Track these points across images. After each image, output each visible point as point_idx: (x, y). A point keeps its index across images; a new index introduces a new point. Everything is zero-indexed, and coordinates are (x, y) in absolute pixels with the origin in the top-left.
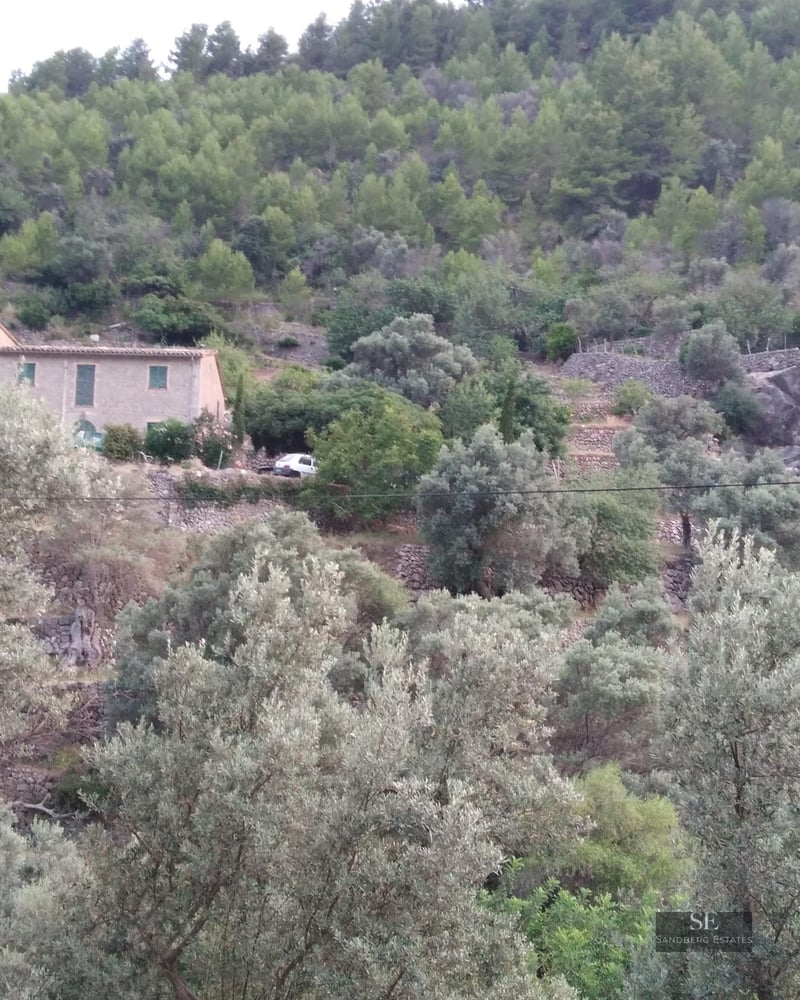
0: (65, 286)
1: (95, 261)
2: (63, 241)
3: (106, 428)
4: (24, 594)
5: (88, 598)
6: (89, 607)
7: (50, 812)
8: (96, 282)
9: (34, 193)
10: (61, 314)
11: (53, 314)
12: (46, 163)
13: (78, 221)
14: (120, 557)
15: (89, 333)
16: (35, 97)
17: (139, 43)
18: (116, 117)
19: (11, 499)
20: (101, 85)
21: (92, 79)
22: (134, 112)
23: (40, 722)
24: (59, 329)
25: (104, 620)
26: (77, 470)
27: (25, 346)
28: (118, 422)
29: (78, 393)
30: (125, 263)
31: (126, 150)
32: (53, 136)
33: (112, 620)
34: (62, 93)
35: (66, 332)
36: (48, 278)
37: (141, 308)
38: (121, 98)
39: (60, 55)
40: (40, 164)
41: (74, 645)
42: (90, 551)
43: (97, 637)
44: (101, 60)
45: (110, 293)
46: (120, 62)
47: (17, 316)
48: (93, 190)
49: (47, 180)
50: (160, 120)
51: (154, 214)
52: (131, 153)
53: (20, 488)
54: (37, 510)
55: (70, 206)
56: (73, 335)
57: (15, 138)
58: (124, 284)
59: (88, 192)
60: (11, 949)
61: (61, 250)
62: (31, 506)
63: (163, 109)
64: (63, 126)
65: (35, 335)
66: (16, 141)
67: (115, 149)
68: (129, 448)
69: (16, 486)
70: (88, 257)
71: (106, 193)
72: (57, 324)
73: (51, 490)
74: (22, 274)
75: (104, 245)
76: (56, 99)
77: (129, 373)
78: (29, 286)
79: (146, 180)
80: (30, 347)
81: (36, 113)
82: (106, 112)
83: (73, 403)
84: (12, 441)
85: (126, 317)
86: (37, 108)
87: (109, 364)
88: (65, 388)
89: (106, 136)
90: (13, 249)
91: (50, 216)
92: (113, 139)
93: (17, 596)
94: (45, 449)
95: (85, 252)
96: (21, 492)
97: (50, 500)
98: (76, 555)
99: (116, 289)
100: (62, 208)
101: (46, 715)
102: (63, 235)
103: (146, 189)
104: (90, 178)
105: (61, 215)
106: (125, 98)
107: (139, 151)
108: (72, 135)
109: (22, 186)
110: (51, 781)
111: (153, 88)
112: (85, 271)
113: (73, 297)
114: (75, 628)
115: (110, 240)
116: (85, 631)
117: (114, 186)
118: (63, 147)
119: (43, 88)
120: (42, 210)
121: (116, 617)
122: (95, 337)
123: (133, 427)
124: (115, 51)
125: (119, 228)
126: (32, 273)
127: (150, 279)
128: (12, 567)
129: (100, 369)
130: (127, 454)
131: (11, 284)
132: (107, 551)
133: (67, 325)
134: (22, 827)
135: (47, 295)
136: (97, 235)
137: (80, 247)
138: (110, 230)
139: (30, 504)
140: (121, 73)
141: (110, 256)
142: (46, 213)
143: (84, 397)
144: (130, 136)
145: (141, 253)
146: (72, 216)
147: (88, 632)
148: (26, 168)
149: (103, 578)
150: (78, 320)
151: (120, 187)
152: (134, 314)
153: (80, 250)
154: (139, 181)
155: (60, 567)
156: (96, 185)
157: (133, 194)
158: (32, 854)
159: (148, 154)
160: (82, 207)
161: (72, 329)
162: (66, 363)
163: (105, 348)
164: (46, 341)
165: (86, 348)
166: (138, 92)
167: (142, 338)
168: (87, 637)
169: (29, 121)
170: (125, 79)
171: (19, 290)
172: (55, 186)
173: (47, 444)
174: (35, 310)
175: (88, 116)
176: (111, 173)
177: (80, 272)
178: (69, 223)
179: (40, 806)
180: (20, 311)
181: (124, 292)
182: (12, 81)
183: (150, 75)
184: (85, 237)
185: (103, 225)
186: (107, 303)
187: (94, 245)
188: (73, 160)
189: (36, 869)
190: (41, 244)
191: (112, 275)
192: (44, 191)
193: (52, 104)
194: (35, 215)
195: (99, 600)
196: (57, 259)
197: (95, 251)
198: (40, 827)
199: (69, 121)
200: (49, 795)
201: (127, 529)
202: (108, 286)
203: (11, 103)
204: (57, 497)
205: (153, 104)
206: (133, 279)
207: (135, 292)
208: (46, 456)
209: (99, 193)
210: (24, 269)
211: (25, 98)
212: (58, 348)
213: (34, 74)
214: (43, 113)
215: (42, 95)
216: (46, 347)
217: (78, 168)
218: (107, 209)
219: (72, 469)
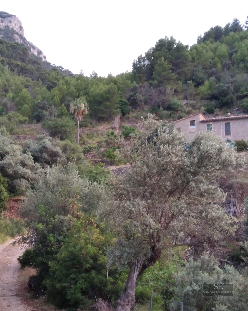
0: (219, 99)
1: (227, 90)
2: (217, 85)
3: (236, 142)
4: (218, 195)
5: (234, 195)
6: (235, 198)
7: (229, 262)
8: (228, 97)
9: (207, 72)
10: (218, 108)
11: (216, 108)
12: (210, 63)
13: (221, 78)
14: (243, 182)
15: (227, 113)
16: (205, 43)
17: (236, 20)
18: (231, 45)
19: (212, 166)
20: (225, 36)
21: (222, 35)
22: (236, 42)
23: (227, 234)
24: (218, 113)
25: (240, 201)
26: (231, 156)
27: (208, 119)
28: (239, 139)
29: (226, 131)
30: (237, 89)
31: (234, 54)
32: (211, 54)
33: (243, 201)
34: (214, 40)
35: (221, 113)
36: (213, 97)
37: (243, 103)
38: (232, 39)
39: (212, 29)
40: (208, 63)
41: (232, 210)
42: (234, 180)
43: (238, 207)
44: (225, 28)
45: (233, 99)
46: (230, 27)
47: (205, 110)
48: (225, 69)
49: (211, 68)
50: (245, 43)
51: (245, 73)
52: (236, 55)
53: (214, 163)
54: (219, 169)
55: (218, 75)
56: (222, 114)
57: (201, 56)
58: (237, 96)
59: (224, 69)
60: (222, 305)
61: (217, 88)
62: (218, 168)
63: (245, 39)
64: (214, 50)
65: (211, 115)
66: (201, 58)
67: (231, 55)
68: (243, 147)
69: (213, 162)
70: (225, 90)
71: (229, 69)
72: (217, 111)
73: (224, 163)
74: (205, 97)
75: (230, 84)
76: (212, 43)
77: (241, 123)
78: (208, 101)
79: (241, 63)
80: (210, 119)
81: (206, 48)
82: (228, 44)
83: (224, 135)
84: (210, 148)
85: (238, 106)
86: (206, 46)
87: (235, 121)
88: (222, 130)
89: (228, 51)
90: (203, 90)
91: (213, 78)
92: (230, 52)
93: (216, 196)
94: (220, 150)
95: (224, 88)
96: (214, 164)
97: (224, 166)
98: (229, 182)
99: (234, 98)
100: (216, 75)
101: (229, 232)
102: (217, 83)
103: (241, 65)
104: (224, 65)
105: (216, 77)
106: (233, 38)
107: (239, 54)
108: (217, 53)
109: (204, 71)
110: (229, 252)
111: (241, 33)
112: (224, 94)
113: (221, 102)
114: (231, 204)
115: (232, 83)
116: (234, 205)
117: (232, 66)
118: (215, 57)
119: (207, 40)
120: (210, 77)
121: (244, 201)
122: (229, 114)
123: (244, 140)
124: (229, 24)
125: (234, 79)
126: (208, 96)
127: (245, 93)
128: (214, 187)
129: (232, 123)
130: (243, 149)
131: (202, 101)
132: (239, 180)
133: (220, 111)
134: (221, 266)
135: (214, 102)
136: (227, 82)
137: (222, 87)
138: (232, 80)
139: (217, 167)
140: (231, 31)
141: (232, 88)
142: (211, 78)
143: (228, 132)
144: (235, 50)
145: (242, 85)
146: (219, 78)
147: (235, 206)
148: (205, 65)
149: (238, 189)
150: (223, 109)
151: (233, 66)
152: (241, 105)
153: (223, 87)
154: (239, 63)
155: (225, 186)
156: (226, 67)
157: (238, 68)
158: (225, 275)
159: (242, 54)
160: (222, 74)
161: (222, 112)
162: (221, 123)
163: (233, 117)
164: (214, 116)
165: (227, 117)
166: (237, 36)
167: (244, 112)
168: (235, 207)
169: (204, 51)
170: (233, 33)
171: (205, 102)
172: (213, 69)
173: (221, 148)
174: (210, 108)
175: (222, 46)
176: (230, 62)
177: (223, 94)
178: (218, 80)
179: (226, 260)
180: (206, 109)
181: (237, 98)
182: (198, 40)
183: (241, 29)
184: (224, 83)
185: (229, 79)
186: (232, 102)
187: (227, 85)
188: (218, 60)
189: (227, 280)
190: (210, 87)
191: (233, 94)
192: (210, 71)
193: (211, 44)
194: (208, 79)
195: (238, 195)
196: (216, 91)
197: (228, 87)
198: (227, 267)
199: (216, 49)
200: (228, 257)
201: (245, 172)
202: (232, 97)
203: (198, 46)
204: (225, 164)
205: (242, 38)
206: (240, 94)
207: (241, 98)
208: (221, 152)
209: (227, 69)
210: (206, 96)
211: (203, 44)
212: (218, 118)
213: (204, 36)
214: (208, 47)
215: (208, 42)
216: (215, 119)
217: (220, 62)
218: (230, 74)
219: (230, 156)
